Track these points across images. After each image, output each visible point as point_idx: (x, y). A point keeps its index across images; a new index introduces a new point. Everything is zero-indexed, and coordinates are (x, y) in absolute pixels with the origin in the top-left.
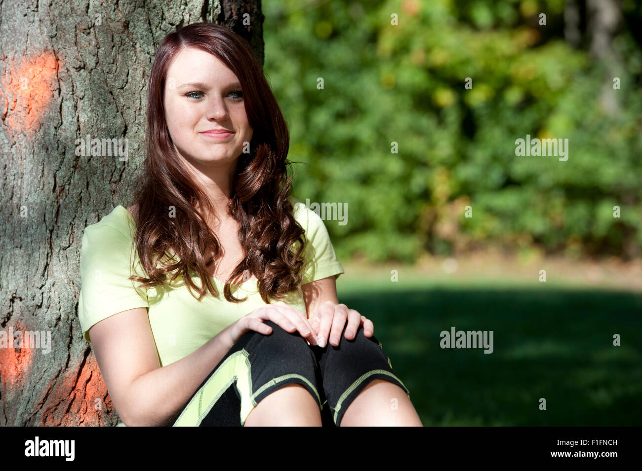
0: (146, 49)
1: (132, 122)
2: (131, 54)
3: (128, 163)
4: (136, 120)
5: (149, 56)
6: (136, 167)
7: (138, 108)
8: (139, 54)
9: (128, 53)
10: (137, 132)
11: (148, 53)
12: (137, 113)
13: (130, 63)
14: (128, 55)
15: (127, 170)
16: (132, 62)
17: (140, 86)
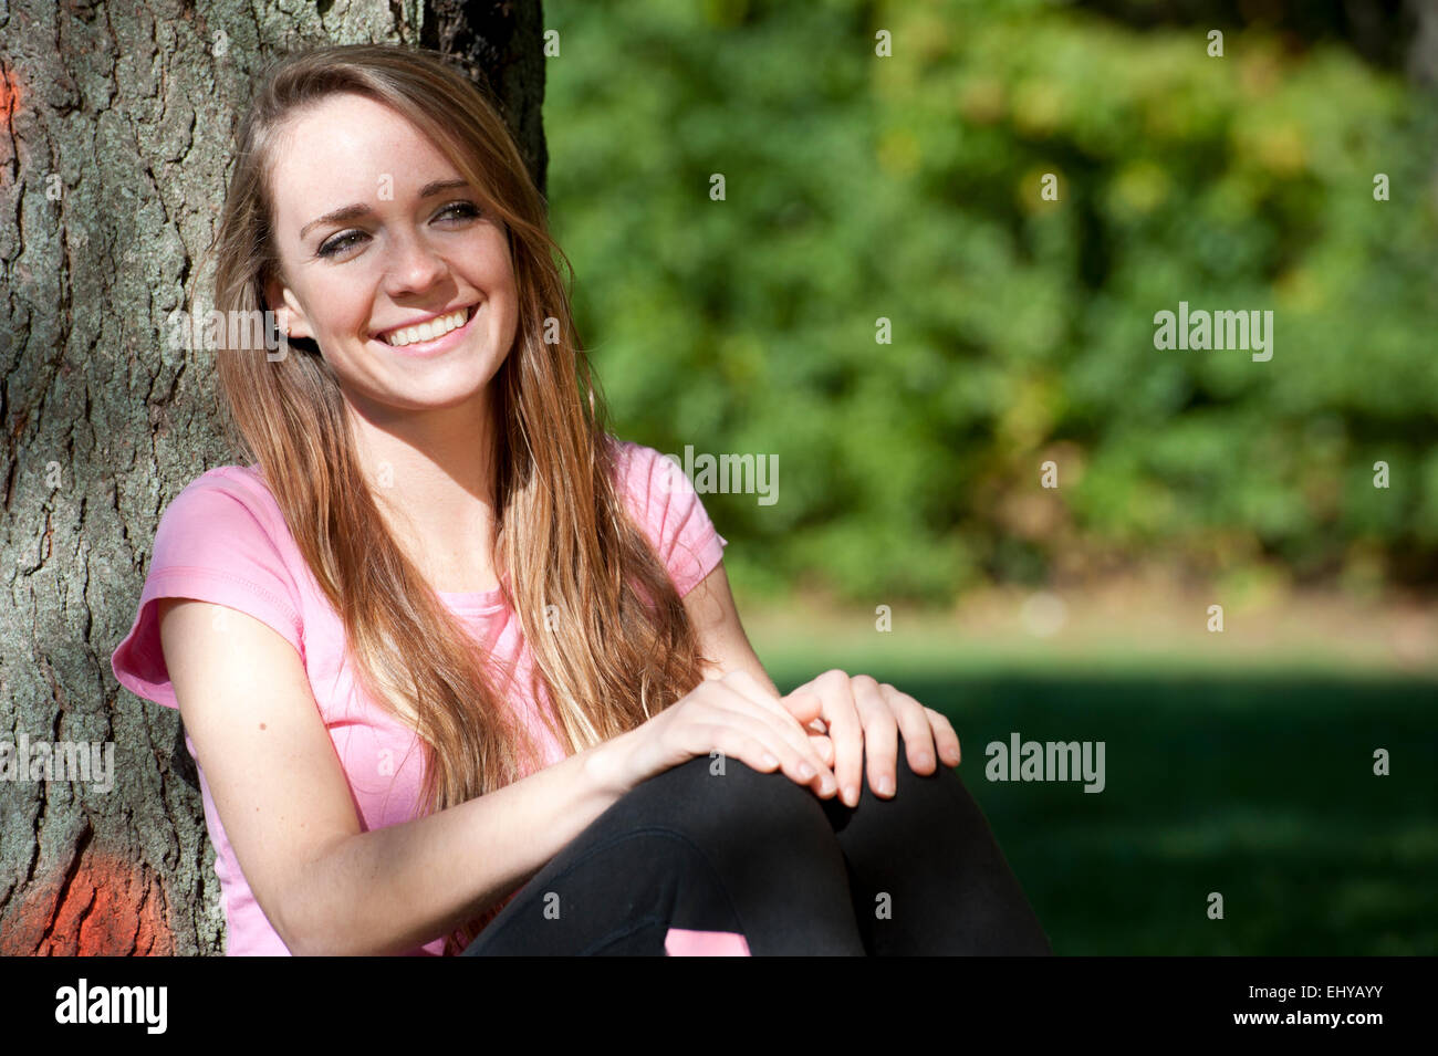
0: (240, 60)
1: (204, 246)
2: (203, 73)
3: (192, 354)
5: (248, 78)
9: (195, 69)
11: (246, 71)
13: (200, 95)
14: (193, 75)
15: (189, 372)
16: (204, 94)
17: (223, 156)
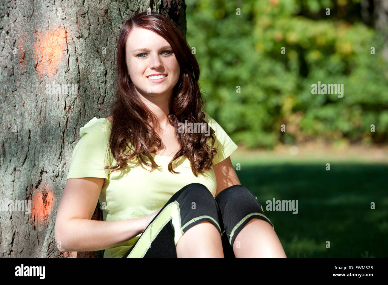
0: (118, 25)
1: (110, 68)
2: (109, 29)
3: (108, 93)
4: (112, 67)
5: (119, 30)
6: (113, 94)
7: (113, 60)
8: (113, 29)
9: (107, 28)
10: (112, 74)
11: (119, 28)
12: (113, 63)
13: (109, 34)
14: (107, 29)
15: (107, 97)
16: (110, 33)
17: (114, 48)
